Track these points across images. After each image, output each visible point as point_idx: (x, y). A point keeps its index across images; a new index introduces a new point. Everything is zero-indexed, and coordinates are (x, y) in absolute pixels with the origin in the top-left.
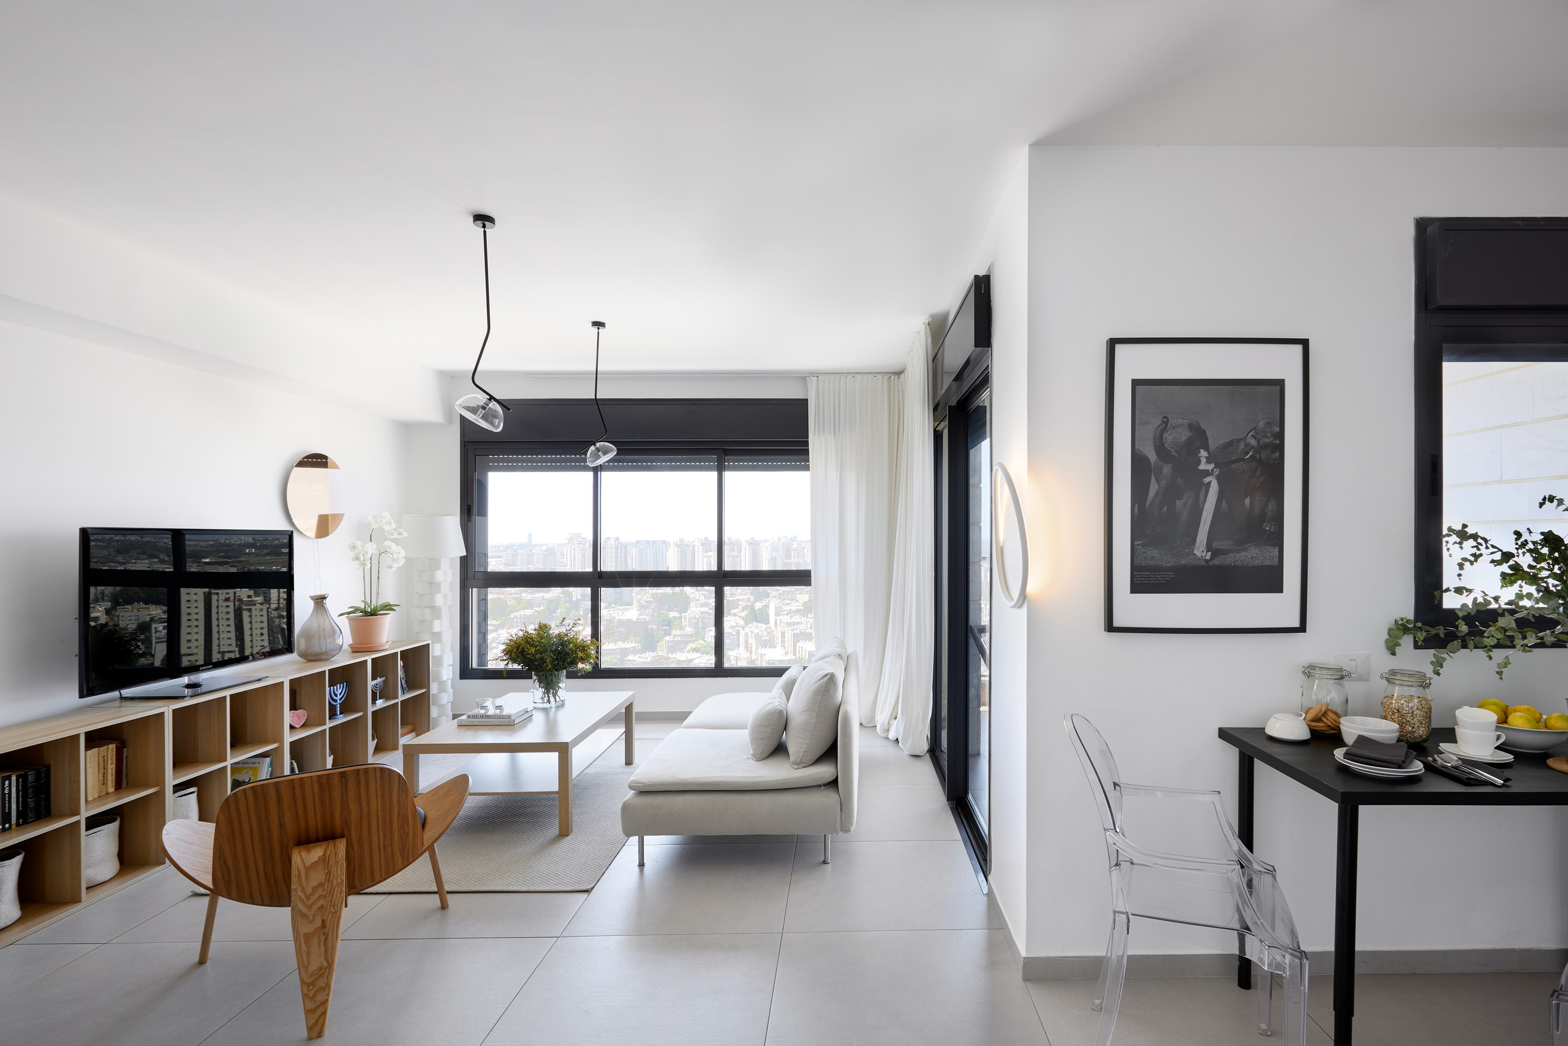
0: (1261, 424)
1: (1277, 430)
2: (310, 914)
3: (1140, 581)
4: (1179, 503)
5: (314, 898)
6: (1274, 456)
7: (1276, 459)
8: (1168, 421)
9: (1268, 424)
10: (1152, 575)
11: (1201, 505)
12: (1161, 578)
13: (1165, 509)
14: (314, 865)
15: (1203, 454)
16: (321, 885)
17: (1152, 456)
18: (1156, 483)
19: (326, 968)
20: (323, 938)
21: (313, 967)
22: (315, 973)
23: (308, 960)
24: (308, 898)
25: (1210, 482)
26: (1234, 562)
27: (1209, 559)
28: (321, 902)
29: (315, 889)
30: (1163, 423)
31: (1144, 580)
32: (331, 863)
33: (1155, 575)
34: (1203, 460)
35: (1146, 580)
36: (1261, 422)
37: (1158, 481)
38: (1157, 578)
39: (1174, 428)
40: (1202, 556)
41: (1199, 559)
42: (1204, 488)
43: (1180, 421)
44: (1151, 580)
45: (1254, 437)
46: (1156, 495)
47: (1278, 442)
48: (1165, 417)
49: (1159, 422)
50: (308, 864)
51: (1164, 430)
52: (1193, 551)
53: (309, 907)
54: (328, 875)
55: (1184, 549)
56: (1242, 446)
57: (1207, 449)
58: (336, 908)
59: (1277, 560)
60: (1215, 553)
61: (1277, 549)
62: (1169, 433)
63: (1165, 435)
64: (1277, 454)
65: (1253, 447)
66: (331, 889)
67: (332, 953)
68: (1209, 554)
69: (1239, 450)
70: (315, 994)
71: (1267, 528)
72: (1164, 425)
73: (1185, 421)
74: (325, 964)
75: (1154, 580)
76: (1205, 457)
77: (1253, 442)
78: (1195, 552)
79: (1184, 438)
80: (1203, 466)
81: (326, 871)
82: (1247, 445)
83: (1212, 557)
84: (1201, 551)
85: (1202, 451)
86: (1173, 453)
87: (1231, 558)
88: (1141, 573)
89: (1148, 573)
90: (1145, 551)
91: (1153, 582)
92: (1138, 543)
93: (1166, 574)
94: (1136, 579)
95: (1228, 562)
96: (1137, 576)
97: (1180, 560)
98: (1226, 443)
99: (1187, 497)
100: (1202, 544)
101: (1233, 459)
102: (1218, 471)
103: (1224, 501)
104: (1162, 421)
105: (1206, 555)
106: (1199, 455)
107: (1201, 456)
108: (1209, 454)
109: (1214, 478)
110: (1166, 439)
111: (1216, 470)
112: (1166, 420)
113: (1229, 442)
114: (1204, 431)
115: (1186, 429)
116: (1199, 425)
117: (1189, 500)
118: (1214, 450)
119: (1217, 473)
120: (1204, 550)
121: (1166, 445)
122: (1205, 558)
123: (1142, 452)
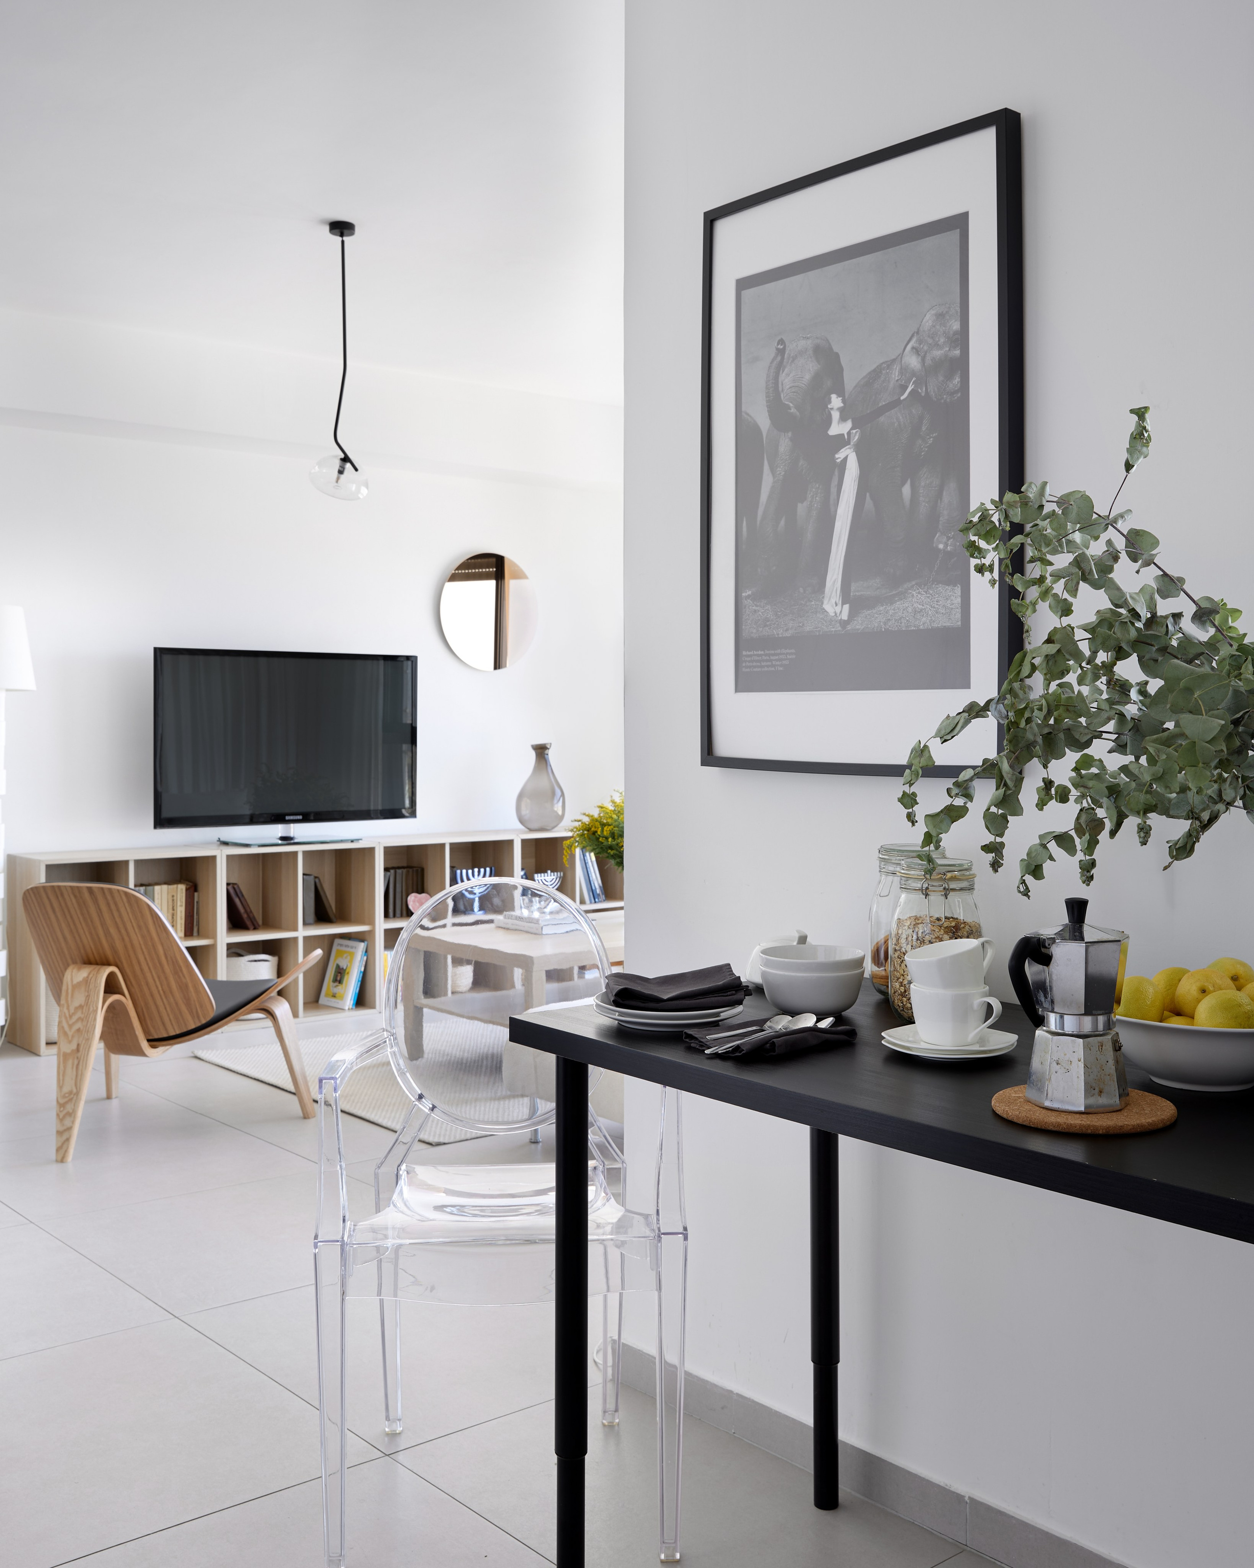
0: (928, 320)
1: (956, 326)
2: (70, 1034)
3: (750, 667)
4: (801, 509)
5: (75, 1018)
6: (951, 386)
7: (956, 392)
8: (784, 348)
9: (940, 316)
10: (766, 655)
11: (833, 509)
12: (777, 660)
13: (783, 523)
14: (79, 984)
15: (836, 402)
16: (81, 1007)
17: (764, 422)
18: (771, 475)
19: (74, 1094)
20: (76, 1062)
21: (66, 1089)
22: (67, 1095)
23: (63, 1080)
24: (71, 1017)
25: (846, 459)
26: (885, 624)
27: (846, 618)
28: (79, 1025)
29: (77, 1009)
30: (777, 355)
31: (755, 667)
32: (91, 987)
33: (769, 655)
34: (836, 415)
35: (758, 666)
36: (928, 316)
37: (773, 471)
38: (771, 661)
39: (793, 360)
40: (836, 614)
41: (831, 621)
42: (836, 473)
43: (802, 344)
44: (764, 666)
45: (916, 350)
46: (770, 498)
48: (781, 342)
49: (772, 353)
50: (75, 982)
51: (780, 367)
52: (822, 603)
53: (70, 1026)
54: (87, 998)
55: (809, 601)
56: (895, 374)
57: (841, 393)
58: (89, 1035)
59: (961, 619)
60: (855, 606)
61: (958, 590)
62: (786, 370)
63: (782, 377)
64: (957, 380)
65: (913, 374)
66: (87, 1014)
67: (80, 1080)
68: (846, 607)
69: (891, 385)
70: (64, 1117)
71: (941, 546)
72: (779, 358)
73: (809, 342)
74: (75, 1091)
75: (768, 666)
76: (839, 409)
77: (913, 362)
78: (826, 606)
79: (807, 377)
80: (836, 428)
81: (87, 994)
82: (904, 370)
83: (852, 614)
84: (833, 601)
85: (834, 396)
86: (792, 411)
87: (880, 614)
88: (751, 653)
89: (760, 652)
90: (756, 608)
91: (766, 669)
92: (747, 594)
93: (784, 654)
94: (744, 665)
95: (876, 625)
96: (746, 659)
97: (803, 625)
98: (870, 373)
99: (812, 494)
100: (835, 589)
101: (880, 405)
102: (858, 434)
103: (868, 494)
104: (777, 349)
105: (841, 612)
106: (829, 406)
107: (832, 409)
108: (844, 401)
109: (852, 450)
110: (782, 385)
111: (854, 431)
112: (782, 347)
113: (874, 371)
114: (837, 355)
115: (811, 358)
116: (830, 344)
117: (814, 500)
118: (852, 392)
119: (857, 438)
120: (837, 602)
121: (782, 396)
122: (840, 618)
123: (750, 416)
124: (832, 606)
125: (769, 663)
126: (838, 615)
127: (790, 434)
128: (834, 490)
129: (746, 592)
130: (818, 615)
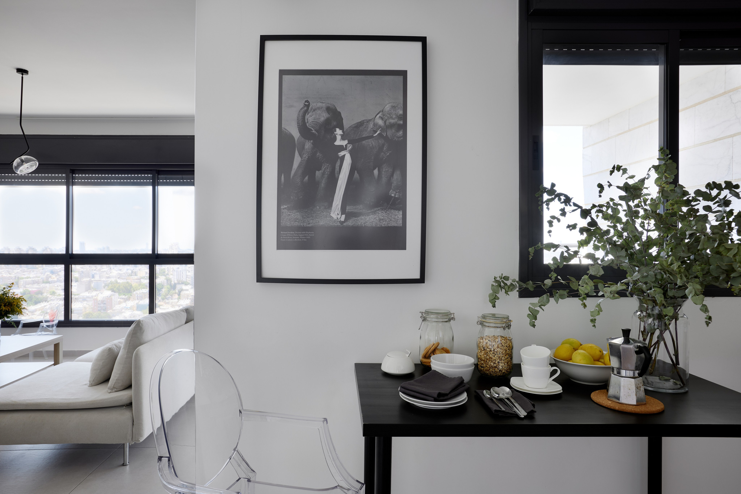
0: (388, 108)
1: (401, 112)
3: (285, 239)
4: (318, 174)
6: (398, 134)
7: (401, 137)
8: (309, 105)
9: (393, 107)
10: (295, 234)
11: (336, 175)
12: (303, 236)
13: (307, 178)
15: (339, 132)
17: (296, 134)
18: (299, 157)
25: (344, 156)
26: (364, 223)
27: (343, 220)
30: (305, 107)
31: (289, 239)
33: (298, 234)
35: (291, 239)
36: (387, 106)
37: (301, 155)
38: (300, 236)
39: (314, 110)
40: (338, 218)
41: (335, 221)
42: (339, 160)
43: (319, 105)
44: (295, 239)
45: (382, 118)
46: (299, 167)
47: (401, 122)
48: (307, 101)
49: (302, 105)
51: (306, 112)
52: (330, 214)
55: (322, 212)
56: (371, 125)
57: (341, 128)
59: (401, 222)
60: (349, 216)
61: (401, 213)
62: (310, 114)
63: (307, 116)
64: (401, 133)
65: (380, 127)
68: (344, 216)
69: (369, 129)
71: (393, 195)
72: (306, 108)
73: (324, 105)
76: (340, 135)
77: (380, 122)
78: (332, 215)
79: (322, 119)
80: (339, 142)
82: (375, 125)
83: (346, 219)
84: (336, 213)
86: (313, 131)
87: (362, 219)
88: (287, 233)
89: (292, 233)
90: (290, 214)
91: (296, 240)
92: (284, 207)
93: (307, 234)
94: (282, 238)
95: (360, 224)
96: (283, 235)
97: (319, 222)
98: (358, 123)
99: (324, 168)
100: (337, 208)
101: (363, 136)
102: (351, 146)
103: (356, 171)
104: (304, 104)
105: (340, 218)
106: (335, 133)
107: (337, 134)
108: (343, 132)
109: (348, 152)
110: (307, 120)
111: (349, 145)
112: (307, 104)
113: (360, 122)
114: (340, 113)
115: (325, 111)
116: (335, 107)
117: (326, 170)
118: (347, 129)
119: (350, 148)
120: (339, 213)
121: (307, 124)
122: (340, 220)
123: (287, 130)
124: (336, 215)
125: (298, 238)
126: (339, 219)
127: (312, 141)
128: (337, 167)
129: (284, 206)
130: (327, 218)
